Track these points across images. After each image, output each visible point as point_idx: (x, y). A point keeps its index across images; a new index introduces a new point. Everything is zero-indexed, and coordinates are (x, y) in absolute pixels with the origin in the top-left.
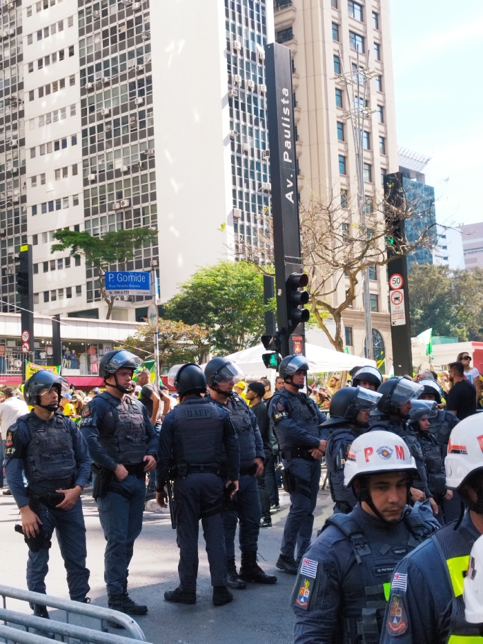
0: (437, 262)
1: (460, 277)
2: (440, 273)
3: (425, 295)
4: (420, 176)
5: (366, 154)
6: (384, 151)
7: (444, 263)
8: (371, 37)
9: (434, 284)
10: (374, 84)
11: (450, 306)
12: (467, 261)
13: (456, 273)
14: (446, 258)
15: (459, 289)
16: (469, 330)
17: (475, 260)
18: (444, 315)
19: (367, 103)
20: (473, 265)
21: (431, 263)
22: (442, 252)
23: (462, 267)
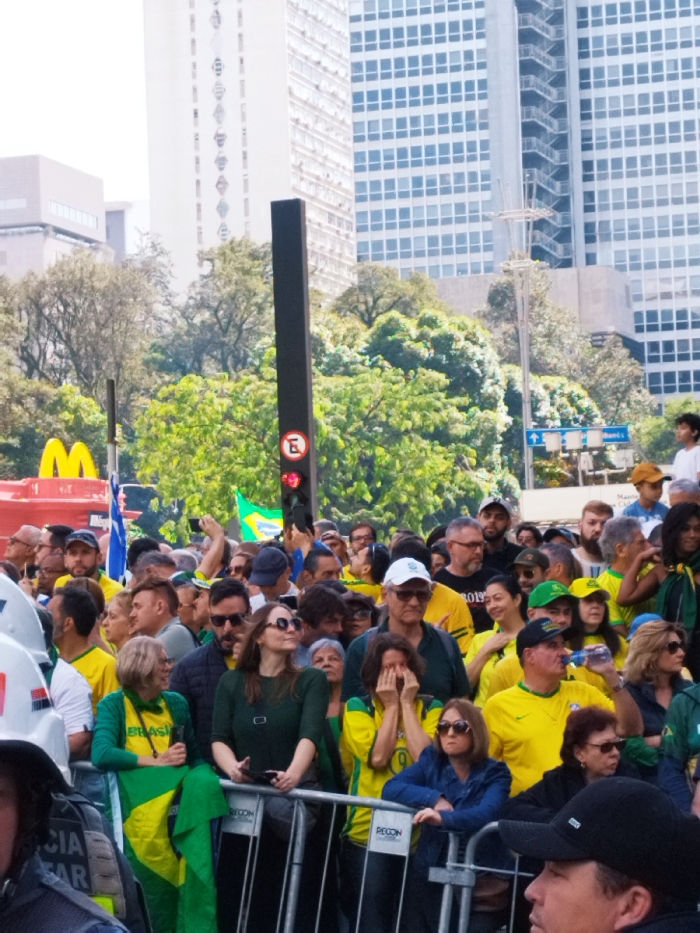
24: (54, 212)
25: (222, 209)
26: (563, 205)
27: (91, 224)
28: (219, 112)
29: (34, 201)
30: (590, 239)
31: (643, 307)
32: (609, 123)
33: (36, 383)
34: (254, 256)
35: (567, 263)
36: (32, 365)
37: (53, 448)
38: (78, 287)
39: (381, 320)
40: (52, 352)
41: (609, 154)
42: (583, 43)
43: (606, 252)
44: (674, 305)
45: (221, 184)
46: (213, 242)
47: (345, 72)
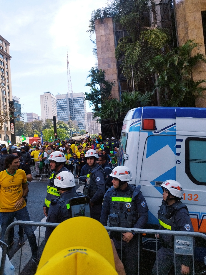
0: (21, 120)
1: (27, 124)
2: (22, 123)
3: (19, 127)
4: (17, 102)
5: (5, 96)
6: (9, 95)
7: (23, 121)
8: (6, 70)
9: (21, 125)
10: (7, 81)
11: (24, 130)
12: (28, 121)
13: (25, 123)
14: (23, 120)
15: (26, 126)
16: (28, 135)
17: (29, 120)
18: (23, 131)
19: (5, 85)
20: (29, 121)
21: (20, 120)
22: (23, 118)
23: (27, 122)
24: (34, 117)
25: (47, 116)
26: (73, 116)
27: (37, 118)
28: (47, 109)
29: (32, 116)
30: (75, 118)
31: (79, 123)
32: (76, 110)
33: (33, 130)
34: (50, 120)
35: (73, 120)
36: (33, 129)
37: (35, 135)
38: (36, 122)
39: (60, 124)
40: (34, 127)
41: (76, 112)
42: (74, 104)
43: (76, 119)
44: (81, 123)
45: (47, 115)
46: (46, 119)
47: (56, 106)
